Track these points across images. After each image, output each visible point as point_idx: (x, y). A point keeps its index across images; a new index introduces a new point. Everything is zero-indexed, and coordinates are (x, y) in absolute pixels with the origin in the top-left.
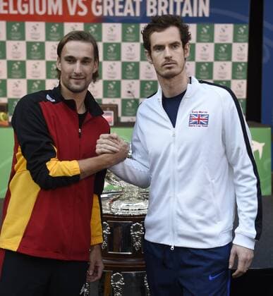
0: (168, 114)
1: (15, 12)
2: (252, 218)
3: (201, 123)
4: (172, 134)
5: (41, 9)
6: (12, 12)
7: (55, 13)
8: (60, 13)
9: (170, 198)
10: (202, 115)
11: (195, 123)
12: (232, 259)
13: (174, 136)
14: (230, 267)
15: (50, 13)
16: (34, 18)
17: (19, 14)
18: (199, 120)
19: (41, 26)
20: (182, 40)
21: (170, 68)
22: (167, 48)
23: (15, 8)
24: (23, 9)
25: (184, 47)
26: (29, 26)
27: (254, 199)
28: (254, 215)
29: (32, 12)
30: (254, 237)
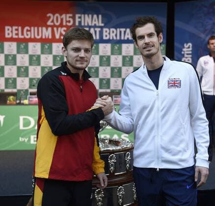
0: (152, 80)
1: (22, 37)
2: (206, 147)
3: (176, 86)
4: (156, 94)
5: (38, 35)
6: (21, 36)
7: (47, 37)
8: (50, 37)
9: (154, 136)
10: (176, 81)
11: (172, 86)
12: (196, 175)
13: (158, 95)
14: (196, 180)
15: (44, 37)
16: (34, 40)
17: (25, 38)
18: (174, 84)
19: (39, 45)
20: (156, 31)
21: (149, 51)
22: (146, 37)
23: (23, 34)
24: (27, 35)
25: (158, 36)
26: (31, 45)
27: (207, 135)
28: (208, 144)
29: (33, 37)
30: (208, 159)
